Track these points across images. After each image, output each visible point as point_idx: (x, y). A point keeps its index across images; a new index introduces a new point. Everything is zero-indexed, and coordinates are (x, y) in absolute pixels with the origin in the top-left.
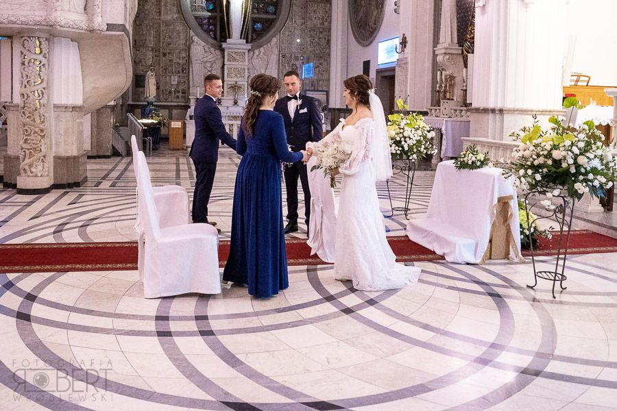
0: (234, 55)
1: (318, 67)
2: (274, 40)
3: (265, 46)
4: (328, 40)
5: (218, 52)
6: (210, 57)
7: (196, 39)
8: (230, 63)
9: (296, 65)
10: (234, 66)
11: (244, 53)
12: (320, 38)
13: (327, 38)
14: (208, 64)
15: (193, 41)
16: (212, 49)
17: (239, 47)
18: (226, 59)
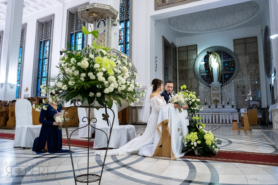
0: (215, 88)
1: (255, 90)
2: (233, 81)
3: (229, 84)
4: (259, 78)
5: (209, 88)
6: (206, 90)
7: (200, 84)
8: (213, 91)
9: (244, 90)
10: (215, 93)
11: (219, 87)
12: (254, 78)
13: (258, 78)
14: (206, 93)
15: (200, 85)
16: (207, 87)
17: (216, 85)
18: (212, 90)
